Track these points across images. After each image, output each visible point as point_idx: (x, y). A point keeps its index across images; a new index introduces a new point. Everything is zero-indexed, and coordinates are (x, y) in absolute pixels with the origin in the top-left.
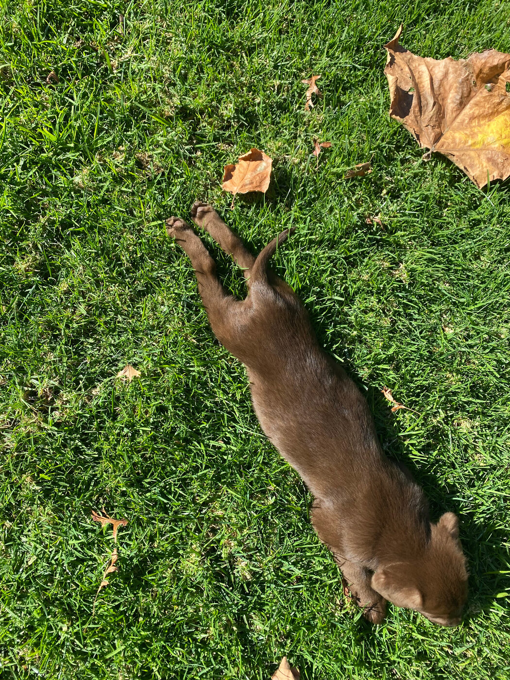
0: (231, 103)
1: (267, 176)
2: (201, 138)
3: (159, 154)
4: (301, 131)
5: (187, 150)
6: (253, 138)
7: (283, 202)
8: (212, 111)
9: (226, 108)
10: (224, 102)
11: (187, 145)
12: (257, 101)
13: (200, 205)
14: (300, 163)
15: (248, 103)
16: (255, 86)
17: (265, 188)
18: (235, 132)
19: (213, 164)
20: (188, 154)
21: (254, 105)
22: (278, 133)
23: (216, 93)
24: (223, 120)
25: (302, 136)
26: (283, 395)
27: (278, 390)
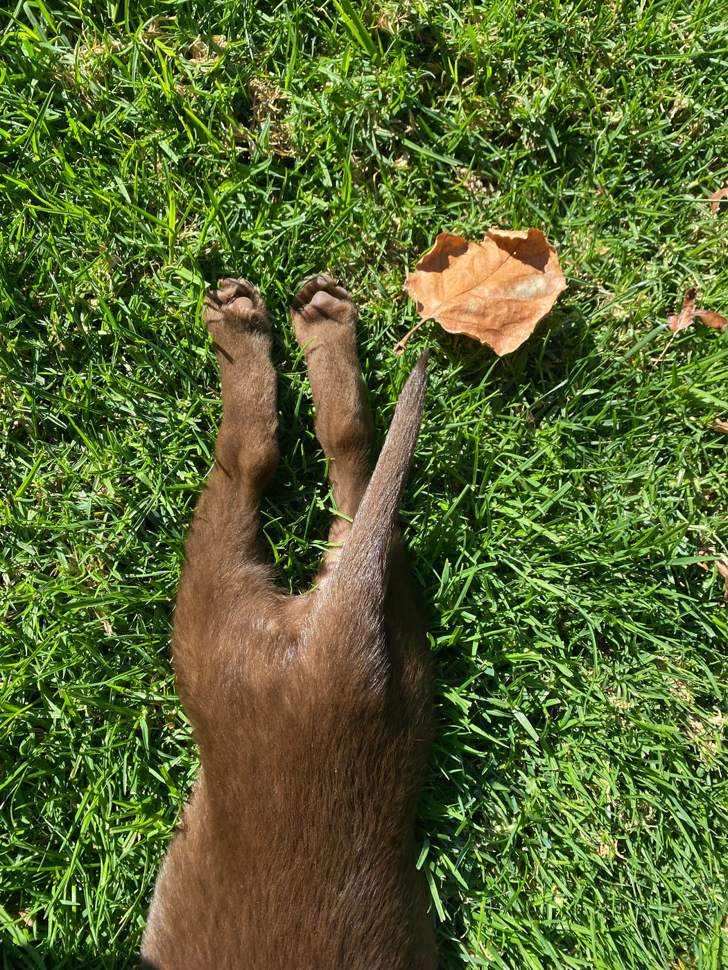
0: (549, 85)
1: (530, 317)
2: (428, 130)
3: (308, 109)
4: (669, 247)
5: (378, 137)
6: (550, 200)
7: (530, 401)
8: (493, 80)
9: (531, 91)
10: (534, 75)
11: (384, 125)
12: (611, 117)
13: (328, 289)
14: (624, 324)
15: (586, 111)
16: (628, 80)
17: (507, 346)
18: (517, 163)
19: (419, 210)
20: (375, 149)
21: (599, 124)
22: (615, 221)
23: (528, 41)
24: (505, 117)
25: (666, 262)
26: (226, 925)
27: (223, 905)
